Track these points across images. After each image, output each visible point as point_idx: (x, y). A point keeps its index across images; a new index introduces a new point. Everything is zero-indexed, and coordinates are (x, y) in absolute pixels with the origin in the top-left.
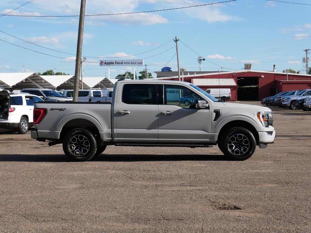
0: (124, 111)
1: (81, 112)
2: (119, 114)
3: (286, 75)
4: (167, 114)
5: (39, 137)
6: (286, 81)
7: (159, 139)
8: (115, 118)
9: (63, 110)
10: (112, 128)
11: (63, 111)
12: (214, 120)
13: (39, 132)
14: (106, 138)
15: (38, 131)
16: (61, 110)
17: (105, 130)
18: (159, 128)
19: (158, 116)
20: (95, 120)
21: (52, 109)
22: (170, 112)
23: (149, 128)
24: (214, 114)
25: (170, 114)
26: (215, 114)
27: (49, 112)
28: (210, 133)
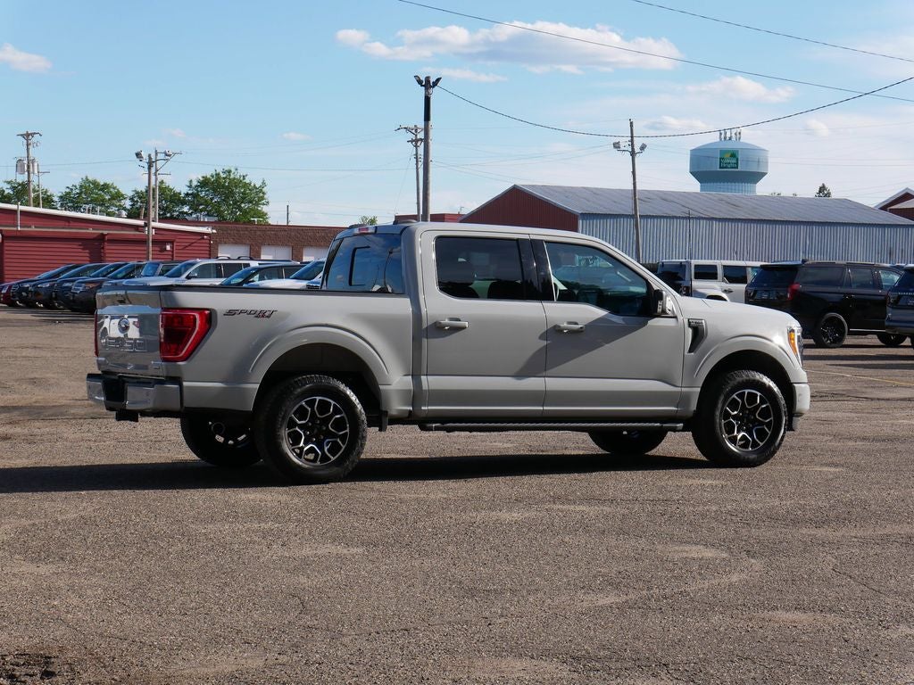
0: (451, 319)
1: (324, 322)
2: (438, 329)
3: (14, 212)
4: (572, 332)
5: (185, 405)
6: (15, 229)
7: (545, 408)
8: (425, 341)
9: (267, 314)
10: (416, 375)
11: (268, 317)
12: (690, 351)
13: (188, 387)
14: (397, 406)
15: (185, 384)
16: (262, 314)
17: (395, 380)
18: (548, 373)
19: (544, 336)
20: (367, 346)
21: (231, 313)
22: (576, 324)
23: (520, 375)
24: (690, 332)
25: (580, 331)
27: (221, 321)
28: (679, 389)
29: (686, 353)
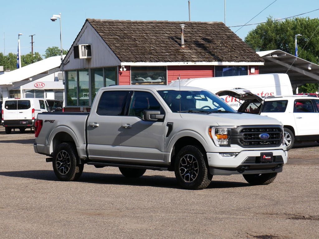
0: (95, 123)
2: (91, 127)
7: (121, 158)
8: (88, 131)
11: (53, 122)
12: (167, 137)
14: (82, 155)
15: (37, 145)
16: (52, 121)
17: (81, 146)
18: (122, 144)
19: (119, 130)
21: (46, 121)
23: (114, 145)
25: (130, 127)
26: (167, 128)
28: (163, 153)
29: (165, 137)
